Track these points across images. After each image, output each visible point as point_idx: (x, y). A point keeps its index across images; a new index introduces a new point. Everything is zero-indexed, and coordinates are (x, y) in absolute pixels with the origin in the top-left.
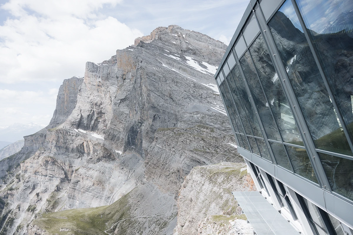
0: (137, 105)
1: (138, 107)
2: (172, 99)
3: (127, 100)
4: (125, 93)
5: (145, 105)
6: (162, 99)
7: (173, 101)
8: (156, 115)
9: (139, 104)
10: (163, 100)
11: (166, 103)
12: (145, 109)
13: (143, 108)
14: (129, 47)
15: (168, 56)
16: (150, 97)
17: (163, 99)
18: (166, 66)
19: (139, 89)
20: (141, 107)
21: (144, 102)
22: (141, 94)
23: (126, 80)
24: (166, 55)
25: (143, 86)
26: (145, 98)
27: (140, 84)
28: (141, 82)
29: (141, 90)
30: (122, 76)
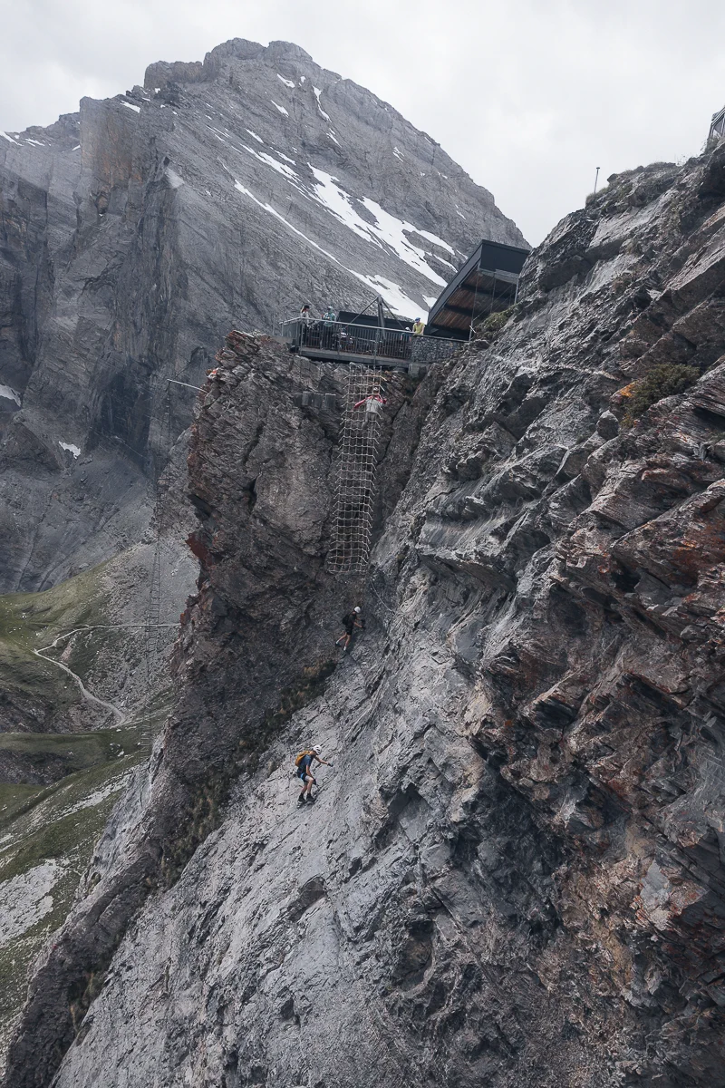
0: (141, 309)
1: (142, 314)
2: (255, 305)
3: (109, 284)
4: (102, 259)
5: (166, 311)
6: (222, 301)
7: (259, 312)
8: (198, 348)
9: (146, 304)
10: (225, 305)
11: (234, 315)
12: (164, 325)
13: (160, 319)
14: (125, 94)
15: (257, 156)
16: (186, 286)
17: (225, 300)
18: (247, 191)
19: (151, 253)
20: (153, 315)
21: (166, 301)
22: (157, 275)
23: (108, 215)
24: (252, 151)
25: (167, 247)
26: (170, 288)
27: (158, 240)
28: (161, 231)
29: (157, 260)
30: (95, 198)
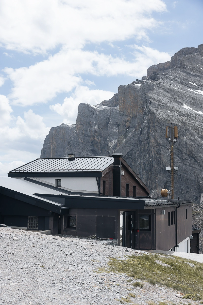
0: (142, 166)
1: (143, 169)
2: (194, 158)
3: (130, 158)
4: (127, 147)
5: (153, 166)
6: (178, 158)
7: (196, 161)
8: (167, 182)
9: (144, 164)
10: (179, 159)
11: (184, 164)
12: (152, 172)
13: (150, 170)
14: (136, 81)
15: (194, 92)
16: (160, 154)
17: (179, 157)
18: (189, 107)
19: (145, 142)
20: (147, 168)
21: (153, 162)
22: (148, 150)
23: (130, 129)
24: (192, 90)
25: (152, 138)
26: (154, 156)
27: (148, 136)
28: (149, 132)
29: (148, 144)
30: (124, 123)
